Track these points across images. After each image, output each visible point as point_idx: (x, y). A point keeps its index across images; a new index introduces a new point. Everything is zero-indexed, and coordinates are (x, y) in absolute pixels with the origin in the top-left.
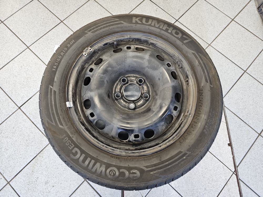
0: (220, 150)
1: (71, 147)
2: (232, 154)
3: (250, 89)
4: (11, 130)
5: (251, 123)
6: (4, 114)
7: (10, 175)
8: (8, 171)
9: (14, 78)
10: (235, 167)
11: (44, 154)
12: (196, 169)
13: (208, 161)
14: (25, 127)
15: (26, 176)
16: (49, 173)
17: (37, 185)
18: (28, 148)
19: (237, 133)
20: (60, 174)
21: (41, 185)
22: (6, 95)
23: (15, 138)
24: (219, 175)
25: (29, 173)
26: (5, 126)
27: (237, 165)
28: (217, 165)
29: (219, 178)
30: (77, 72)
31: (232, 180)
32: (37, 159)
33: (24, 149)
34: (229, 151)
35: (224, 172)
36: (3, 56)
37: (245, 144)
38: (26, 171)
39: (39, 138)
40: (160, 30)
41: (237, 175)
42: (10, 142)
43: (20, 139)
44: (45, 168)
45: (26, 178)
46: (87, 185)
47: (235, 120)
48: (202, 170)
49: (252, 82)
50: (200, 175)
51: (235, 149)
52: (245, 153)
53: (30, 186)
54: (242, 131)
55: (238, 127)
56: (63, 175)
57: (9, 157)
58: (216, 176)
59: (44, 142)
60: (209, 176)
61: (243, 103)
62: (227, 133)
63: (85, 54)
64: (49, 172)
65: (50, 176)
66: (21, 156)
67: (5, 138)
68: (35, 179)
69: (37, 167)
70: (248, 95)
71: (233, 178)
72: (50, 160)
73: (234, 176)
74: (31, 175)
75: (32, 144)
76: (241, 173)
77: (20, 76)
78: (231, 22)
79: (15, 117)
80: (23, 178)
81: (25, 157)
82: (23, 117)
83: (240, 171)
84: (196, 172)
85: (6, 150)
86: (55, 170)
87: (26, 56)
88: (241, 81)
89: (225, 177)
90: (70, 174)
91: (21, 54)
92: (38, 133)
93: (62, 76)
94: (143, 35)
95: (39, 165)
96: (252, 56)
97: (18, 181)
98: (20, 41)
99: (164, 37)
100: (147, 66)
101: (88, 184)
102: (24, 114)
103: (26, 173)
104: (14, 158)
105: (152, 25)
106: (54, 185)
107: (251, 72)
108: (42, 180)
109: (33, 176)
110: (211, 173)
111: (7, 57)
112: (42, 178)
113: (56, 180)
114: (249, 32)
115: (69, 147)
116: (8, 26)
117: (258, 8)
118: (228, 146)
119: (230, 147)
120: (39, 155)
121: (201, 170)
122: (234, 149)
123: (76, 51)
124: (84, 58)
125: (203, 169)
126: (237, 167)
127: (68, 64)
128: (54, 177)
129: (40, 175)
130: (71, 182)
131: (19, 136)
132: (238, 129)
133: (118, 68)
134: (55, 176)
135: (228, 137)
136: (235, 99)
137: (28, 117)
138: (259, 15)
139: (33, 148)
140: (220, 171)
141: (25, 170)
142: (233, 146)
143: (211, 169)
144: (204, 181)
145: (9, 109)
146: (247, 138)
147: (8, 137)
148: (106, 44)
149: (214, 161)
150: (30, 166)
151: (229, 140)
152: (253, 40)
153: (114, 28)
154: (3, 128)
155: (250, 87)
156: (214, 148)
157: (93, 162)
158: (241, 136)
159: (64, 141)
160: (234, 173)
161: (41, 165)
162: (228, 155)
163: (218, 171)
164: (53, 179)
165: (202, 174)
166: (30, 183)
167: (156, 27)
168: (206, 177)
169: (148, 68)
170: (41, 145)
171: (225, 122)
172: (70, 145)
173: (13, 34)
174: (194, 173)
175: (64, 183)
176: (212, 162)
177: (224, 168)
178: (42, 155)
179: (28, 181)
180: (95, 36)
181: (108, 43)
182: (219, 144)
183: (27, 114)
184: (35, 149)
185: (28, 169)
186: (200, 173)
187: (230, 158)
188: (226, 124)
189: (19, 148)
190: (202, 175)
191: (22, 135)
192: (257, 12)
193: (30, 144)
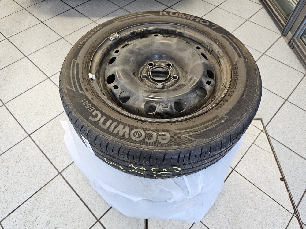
0: (271, 186)
1: (90, 110)
2: (287, 191)
3: (295, 118)
4: (15, 159)
5: (305, 154)
6: (10, 141)
7: (3, 213)
8: (2, 207)
9: (29, 105)
10: (293, 207)
11: (49, 187)
12: (243, 209)
13: (258, 199)
14: (33, 156)
15: (24, 214)
16: (53, 211)
17: (35, 226)
18: (31, 179)
19: (290, 166)
20: (66, 212)
21: (41, 226)
22: (16, 122)
23: (18, 167)
24: (274, 218)
25: (28, 210)
26: (9, 155)
27: (296, 204)
28: (270, 204)
29: (274, 221)
30: (102, 53)
31: (293, 224)
32: (40, 193)
33: (26, 180)
34: (282, 187)
35: (281, 214)
36: (20, 86)
37: (301, 178)
38: (24, 208)
39: (47, 169)
40: (187, 20)
41: (298, 218)
42: (11, 173)
43: (23, 169)
44: (49, 205)
45: (23, 216)
46: (100, 228)
47: (284, 150)
48: (251, 211)
49: (297, 111)
50: (248, 217)
51: (290, 184)
52: (303, 189)
53: (26, 227)
54: (295, 164)
55: (289, 158)
56: (70, 214)
57: (6, 190)
58: (271, 219)
59: (52, 174)
60: (262, 219)
61: (290, 132)
62: (277, 166)
63: (112, 38)
64: (53, 209)
65: (53, 214)
66: (21, 189)
67: (6, 168)
68: (33, 218)
69: (39, 203)
70: (295, 124)
71: (294, 222)
72: (56, 195)
73: (295, 219)
74: (30, 212)
75: (37, 175)
76: (303, 215)
77: (35, 104)
78: (262, 56)
79: (23, 145)
80: (19, 217)
81: (26, 191)
82: (31, 145)
83: (301, 212)
84: (243, 213)
85: (4, 182)
86: (61, 208)
87: (45, 86)
88: (283, 109)
89: (283, 220)
90: (79, 212)
91: (40, 84)
92: (46, 163)
93: (87, 53)
94: (170, 26)
95: (42, 201)
96: (291, 86)
97: (11, 220)
98: (42, 73)
99: (191, 25)
100: (175, 49)
101: (101, 226)
102: (33, 142)
103: (24, 210)
104: (13, 192)
105: (179, 16)
106: (58, 227)
107: (293, 101)
108: (42, 219)
109: (32, 214)
110: (264, 215)
111: (25, 86)
112: (44, 217)
113: (61, 221)
114: (283, 64)
115: (88, 109)
116: (31, 60)
117: (289, 43)
118: (281, 181)
119: (283, 182)
120: (43, 188)
121: (249, 210)
122: (288, 184)
123: (103, 35)
124: (110, 43)
125: (252, 209)
126: (297, 207)
127: (94, 44)
128: (58, 215)
129: (41, 213)
130: (79, 223)
131: (23, 166)
132: (289, 161)
133: (145, 51)
134: (61, 215)
135: (279, 170)
136: (280, 128)
137: (38, 145)
138: (291, 49)
139: (37, 180)
140: (275, 212)
141: (24, 206)
142: (287, 180)
143: (263, 209)
144: (255, 225)
145: (18, 136)
146: (303, 171)
147: (10, 166)
148: (133, 33)
149: (266, 199)
150: (30, 201)
151: (280, 174)
152: (289, 71)
153: (141, 19)
154: (7, 157)
155: (295, 116)
156: (262, 183)
157: (115, 124)
158: (295, 169)
159: (83, 104)
160: (293, 215)
161: (44, 201)
162: (282, 192)
163: (273, 212)
164: (57, 218)
165: (251, 215)
166: (27, 224)
167: (184, 18)
168: (257, 220)
169: (176, 51)
170: (47, 177)
171: (272, 152)
172: (90, 108)
173: (35, 66)
174: (240, 214)
175: (71, 224)
176: (263, 201)
177: (280, 208)
178: (47, 189)
179: (25, 221)
180: (123, 24)
181: (135, 32)
182: (269, 179)
183: (36, 142)
184: (40, 181)
185: (27, 206)
186: (249, 215)
187: (286, 196)
188: (273, 156)
189: (21, 180)
190: (252, 217)
191: (27, 165)
192: (288, 47)
193: (34, 175)
